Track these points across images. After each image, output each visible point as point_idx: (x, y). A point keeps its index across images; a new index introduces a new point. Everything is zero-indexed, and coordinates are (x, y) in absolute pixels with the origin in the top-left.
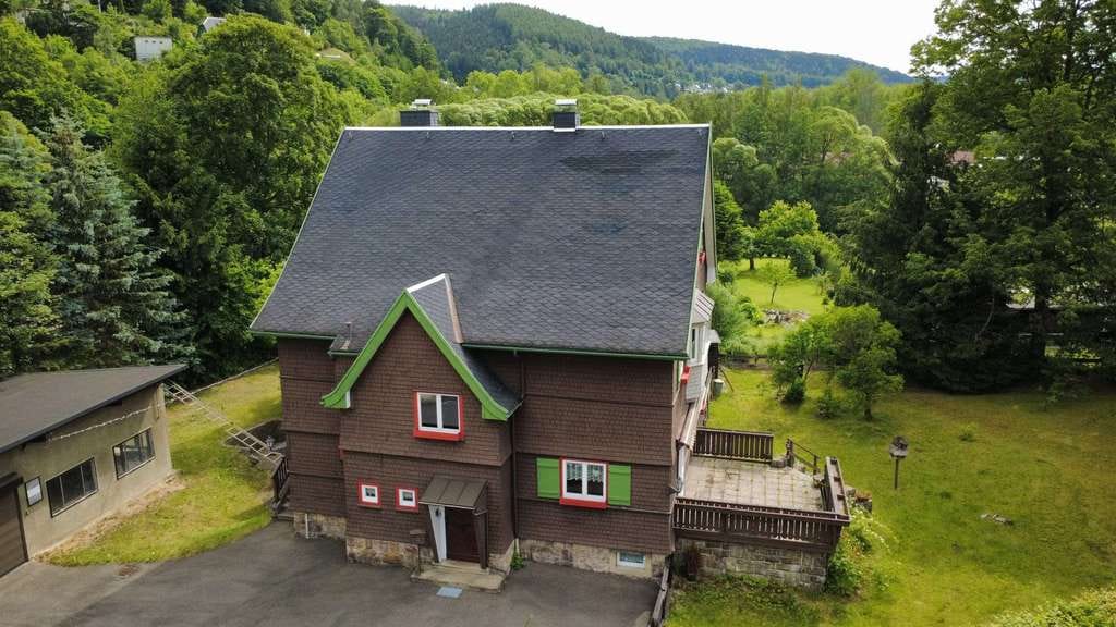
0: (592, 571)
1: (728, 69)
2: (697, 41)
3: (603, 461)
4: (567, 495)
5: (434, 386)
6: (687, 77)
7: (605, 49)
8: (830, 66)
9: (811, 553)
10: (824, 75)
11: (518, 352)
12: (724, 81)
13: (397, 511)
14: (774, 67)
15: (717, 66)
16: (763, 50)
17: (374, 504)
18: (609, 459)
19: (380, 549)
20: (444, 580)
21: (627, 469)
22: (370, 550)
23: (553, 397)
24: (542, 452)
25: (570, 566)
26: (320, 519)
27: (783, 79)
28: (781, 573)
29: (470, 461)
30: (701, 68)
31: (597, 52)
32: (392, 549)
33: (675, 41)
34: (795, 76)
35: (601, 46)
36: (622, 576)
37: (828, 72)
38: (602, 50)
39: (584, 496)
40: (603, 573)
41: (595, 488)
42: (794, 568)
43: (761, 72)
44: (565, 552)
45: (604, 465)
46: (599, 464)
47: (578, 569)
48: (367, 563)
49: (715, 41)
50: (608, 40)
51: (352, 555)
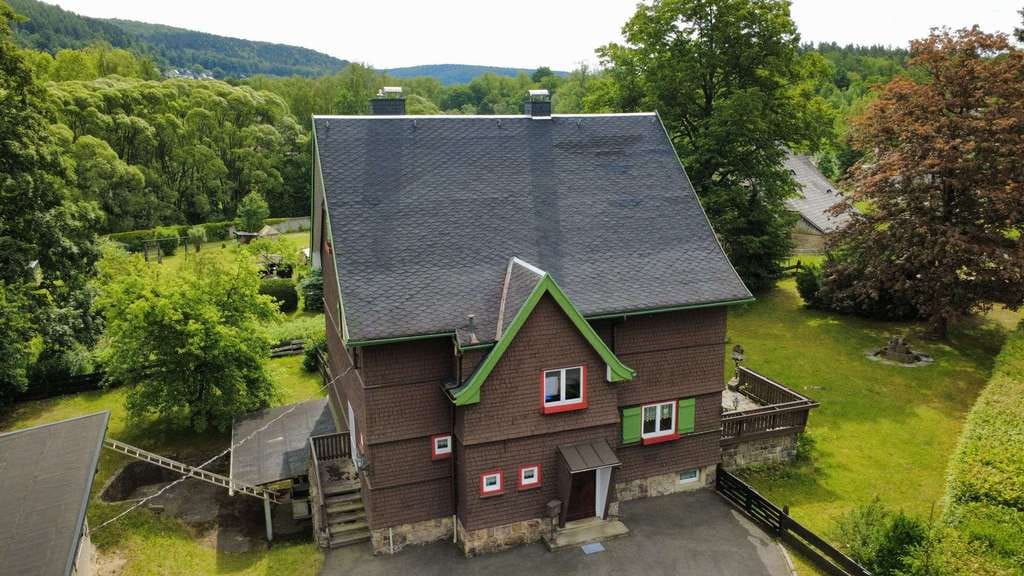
0: (663, 496)
1: (201, 54)
2: (163, 26)
3: (673, 400)
4: (646, 436)
5: (562, 361)
6: (163, 63)
7: (66, 27)
8: (297, 56)
9: (788, 435)
10: (294, 65)
11: (627, 317)
12: (201, 67)
13: (519, 492)
14: (245, 54)
15: (189, 52)
16: (232, 39)
17: (498, 491)
18: (676, 396)
19: (501, 535)
20: (581, 540)
21: (692, 402)
22: (492, 539)
23: (638, 353)
24: (628, 404)
25: (645, 497)
26: (406, 528)
27: (257, 67)
28: (770, 456)
29: (593, 424)
30: (174, 53)
31: (57, 31)
32: (514, 530)
33: (138, 24)
34: (266, 65)
35: (61, 25)
36: (684, 492)
37: (297, 62)
38: (62, 30)
39: (658, 433)
40: (671, 494)
41: (666, 424)
42: (778, 449)
43: (234, 60)
44: (641, 487)
45: (674, 403)
46: (668, 403)
47: (651, 497)
48: (489, 553)
49: (182, 27)
50: (67, 19)
51: (472, 550)
